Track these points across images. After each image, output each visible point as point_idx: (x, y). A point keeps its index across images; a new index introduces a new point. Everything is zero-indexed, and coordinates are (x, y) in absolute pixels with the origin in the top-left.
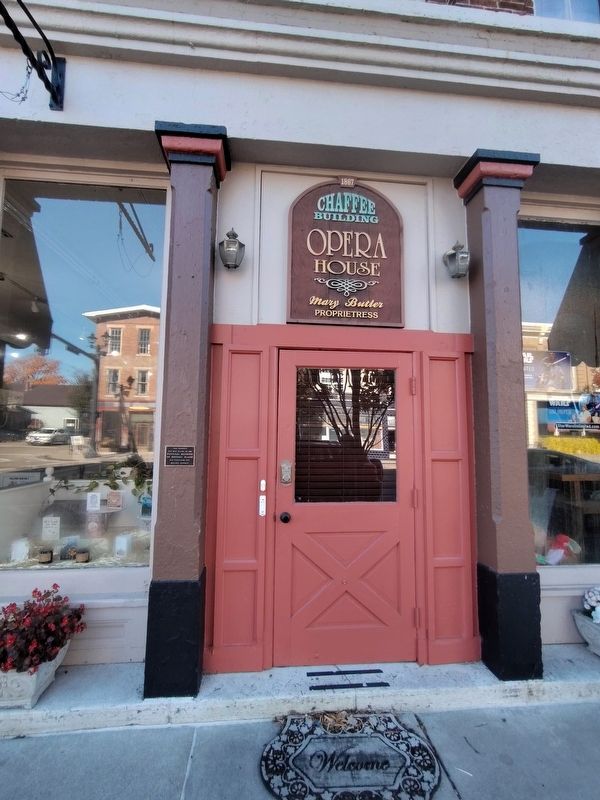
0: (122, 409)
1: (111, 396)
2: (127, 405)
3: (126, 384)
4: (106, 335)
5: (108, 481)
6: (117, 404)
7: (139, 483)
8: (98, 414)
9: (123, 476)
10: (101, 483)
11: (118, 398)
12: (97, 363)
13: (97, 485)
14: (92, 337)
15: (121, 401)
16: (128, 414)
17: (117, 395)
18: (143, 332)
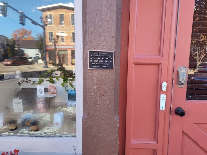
0: (56, 49)
1: (51, 43)
2: (57, 47)
3: (56, 38)
4: (46, 17)
5: (49, 79)
6: (53, 47)
7: (65, 80)
8: (46, 51)
9: (56, 76)
10: (45, 79)
11: (54, 44)
12: (44, 29)
13: (43, 81)
14: (41, 18)
15: (55, 45)
16: (58, 51)
17: (53, 43)
18: (61, 15)
